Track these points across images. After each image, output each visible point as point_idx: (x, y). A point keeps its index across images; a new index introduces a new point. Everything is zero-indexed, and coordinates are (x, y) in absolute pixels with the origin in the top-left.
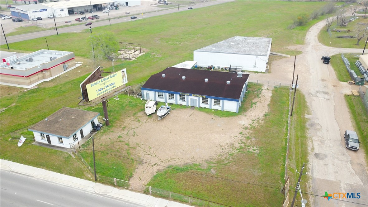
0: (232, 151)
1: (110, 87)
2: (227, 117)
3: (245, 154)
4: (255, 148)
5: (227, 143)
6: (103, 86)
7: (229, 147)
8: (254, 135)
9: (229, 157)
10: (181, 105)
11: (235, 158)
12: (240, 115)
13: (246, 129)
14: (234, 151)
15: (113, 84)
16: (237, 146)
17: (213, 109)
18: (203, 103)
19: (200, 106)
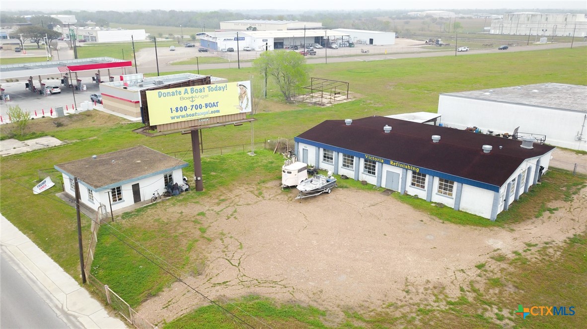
0: (432, 303)
2: (460, 223)
4: (505, 313)
5: (428, 282)
6: (188, 104)
7: (429, 291)
9: (414, 315)
10: (364, 183)
11: (432, 323)
12: (499, 226)
13: (499, 261)
14: (437, 304)
15: (214, 105)
16: (454, 294)
17: (433, 202)
18: (413, 184)
19: (405, 191)
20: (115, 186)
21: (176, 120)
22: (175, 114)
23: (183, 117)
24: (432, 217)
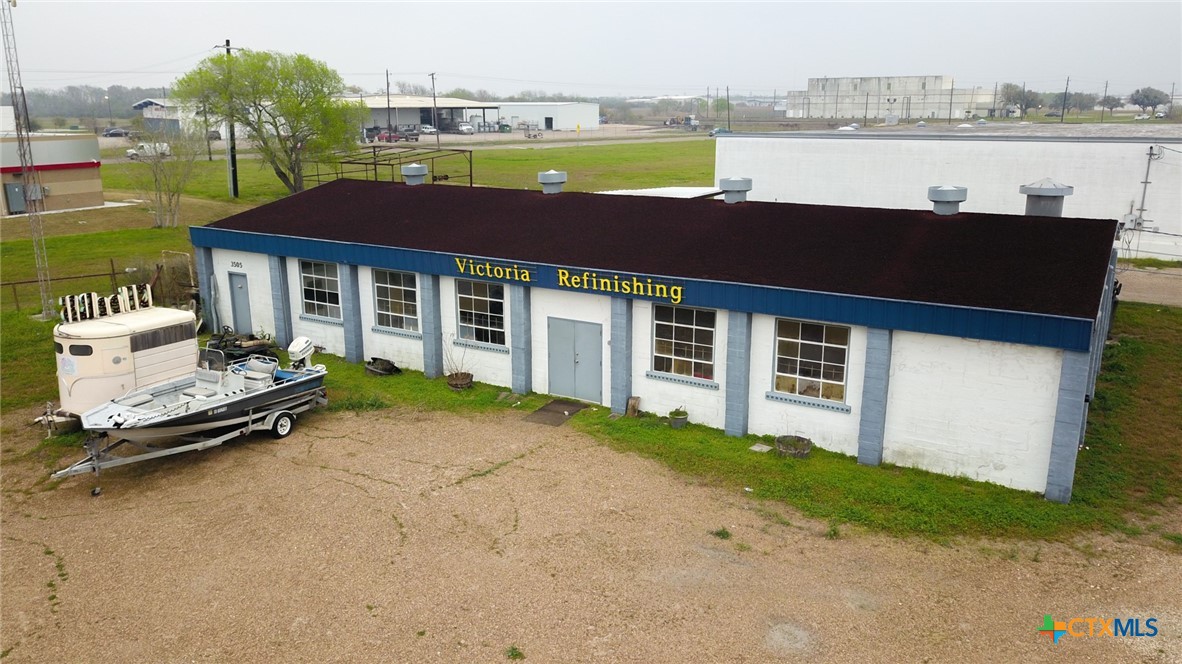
10: (463, 382)
17: (755, 439)
18: (661, 364)
19: (630, 397)
24: (771, 506)
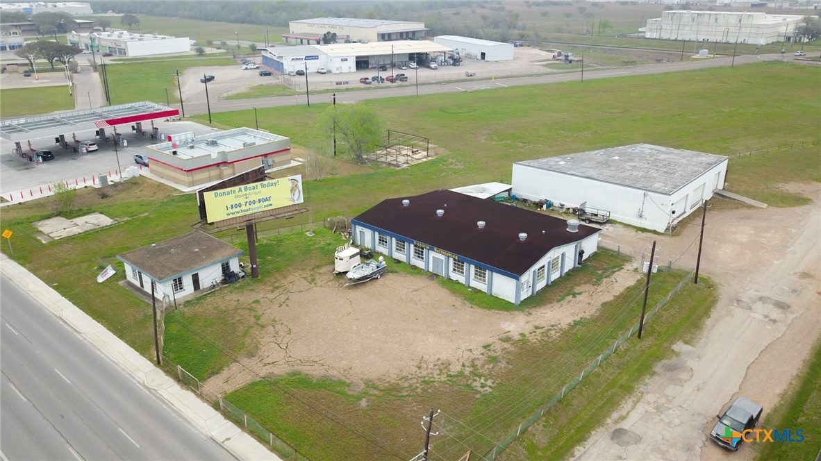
0: (435, 376)
1: (257, 204)
3: (456, 388)
4: (489, 383)
5: (439, 359)
6: (242, 201)
7: (437, 367)
8: (510, 357)
9: (418, 385)
10: (415, 267)
11: (430, 391)
12: (520, 310)
13: (504, 342)
14: (439, 377)
15: (267, 200)
16: (454, 369)
17: (470, 287)
18: (454, 270)
19: (448, 275)
20: (176, 277)
21: (231, 216)
22: (230, 211)
23: (238, 212)
24: (466, 302)
